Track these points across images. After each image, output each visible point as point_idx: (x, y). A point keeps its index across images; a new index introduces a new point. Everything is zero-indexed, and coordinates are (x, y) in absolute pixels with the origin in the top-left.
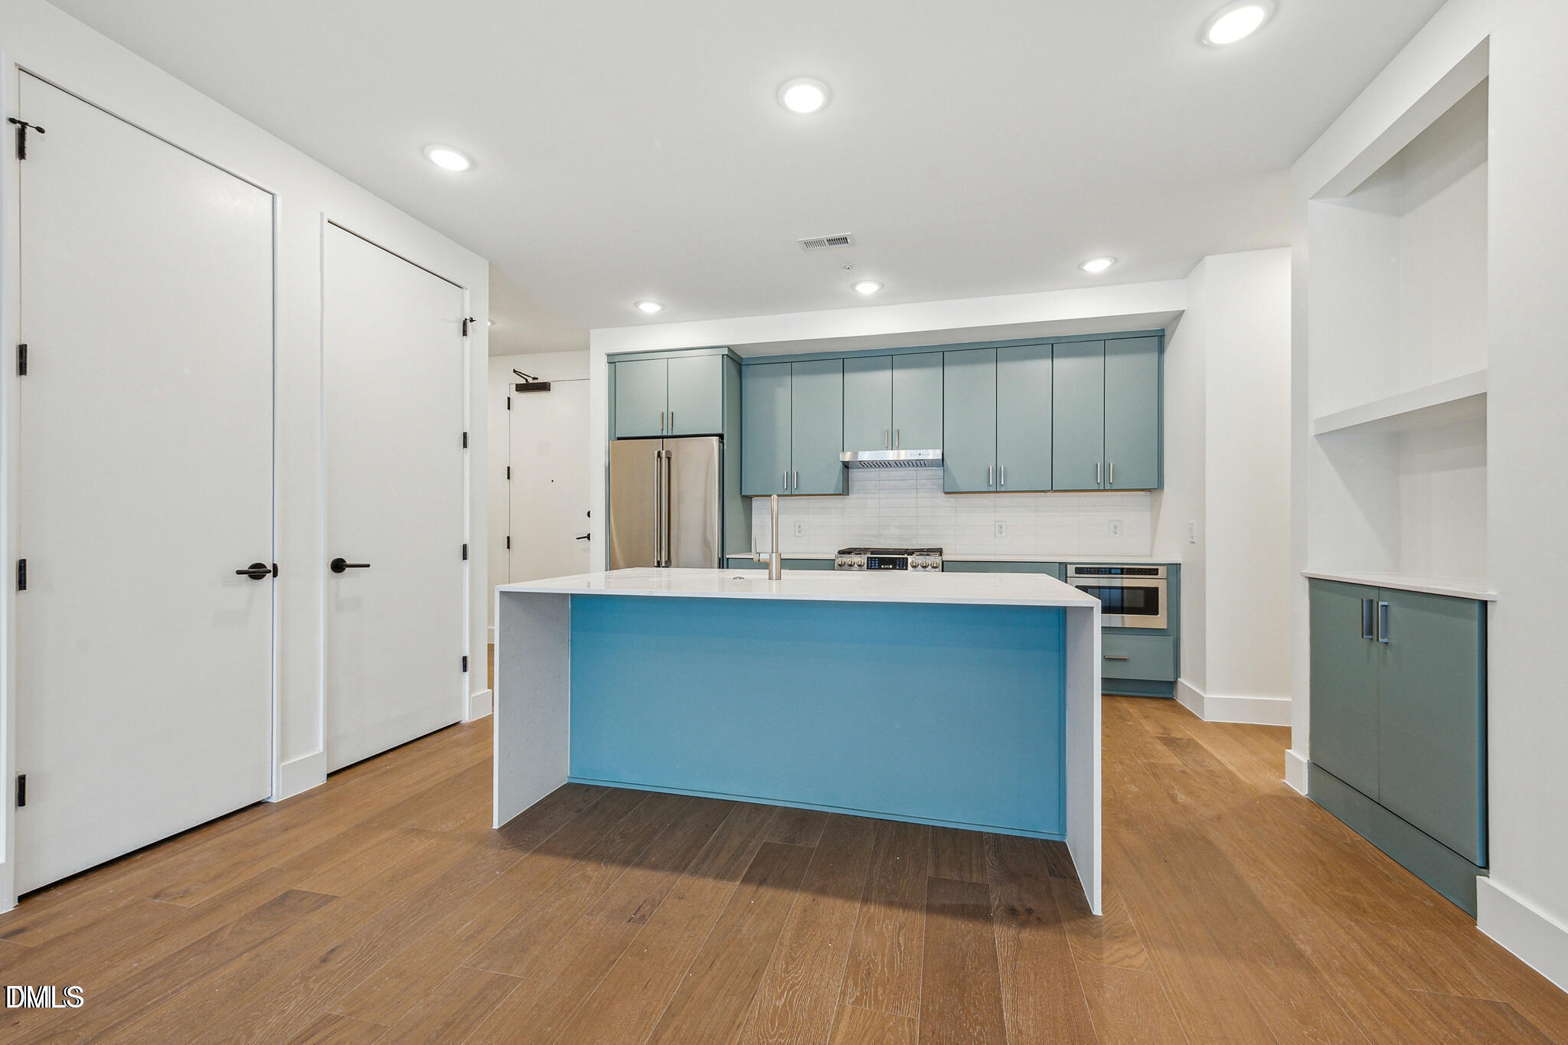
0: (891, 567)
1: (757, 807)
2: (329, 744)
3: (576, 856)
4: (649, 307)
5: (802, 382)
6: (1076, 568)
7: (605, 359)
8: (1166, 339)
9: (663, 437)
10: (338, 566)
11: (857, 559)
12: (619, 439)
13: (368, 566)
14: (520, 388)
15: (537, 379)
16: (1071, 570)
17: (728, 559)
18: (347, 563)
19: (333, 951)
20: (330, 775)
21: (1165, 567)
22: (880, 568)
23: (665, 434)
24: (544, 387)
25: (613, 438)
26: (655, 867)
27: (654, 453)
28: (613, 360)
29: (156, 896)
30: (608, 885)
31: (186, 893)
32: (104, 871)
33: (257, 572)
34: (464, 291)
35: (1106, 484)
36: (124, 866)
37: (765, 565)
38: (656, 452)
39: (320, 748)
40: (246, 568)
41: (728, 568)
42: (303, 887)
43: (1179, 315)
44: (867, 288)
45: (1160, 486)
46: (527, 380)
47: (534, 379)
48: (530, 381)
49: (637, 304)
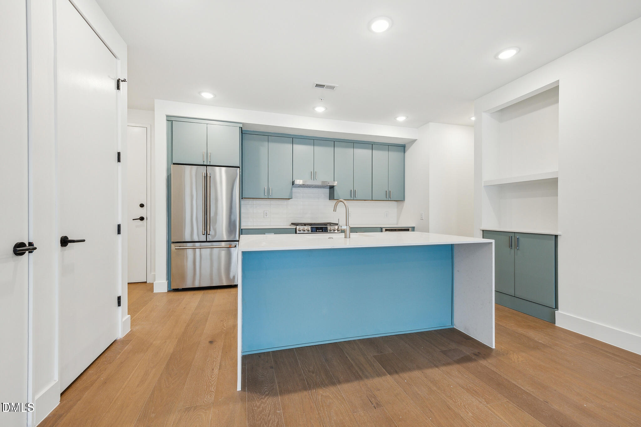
0: (321, 231)
4: (207, 95)
5: (273, 145)
6: (386, 229)
7: (165, 118)
8: (406, 148)
9: (207, 166)
10: (65, 242)
11: (306, 228)
12: (174, 164)
13: (84, 241)
16: (384, 230)
17: (242, 229)
18: (69, 239)
21: (411, 228)
22: (317, 231)
23: (205, 164)
25: (170, 162)
27: (201, 174)
28: (171, 120)
34: (118, 61)
35: (388, 197)
37: (343, 231)
38: (203, 173)
41: (242, 234)
43: (414, 141)
44: (320, 109)
45: (404, 200)
49: (200, 93)
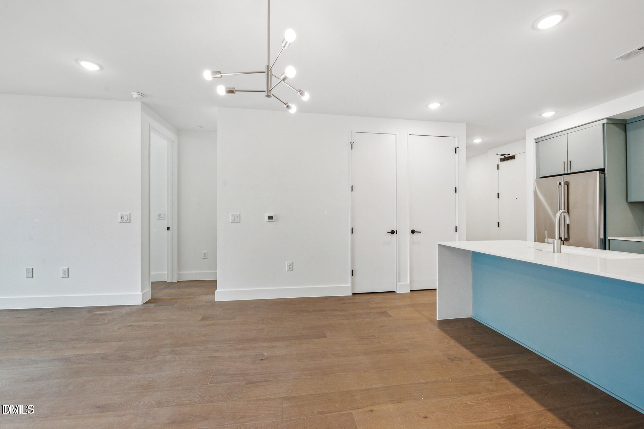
1: (541, 358)
2: (411, 282)
3: (451, 337)
7: (534, 141)
9: (563, 175)
10: (413, 232)
12: (542, 178)
13: (420, 232)
14: (502, 160)
15: (509, 155)
17: (609, 239)
18: (415, 231)
19: (384, 326)
20: (411, 291)
23: (566, 172)
24: (513, 157)
25: (538, 177)
26: (473, 352)
27: (557, 184)
28: (537, 141)
29: (368, 302)
30: (453, 348)
31: (372, 304)
32: (363, 294)
33: (393, 232)
34: (455, 138)
36: (367, 295)
38: (558, 183)
39: (408, 282)
40: (390, 231)
42: (389, 312)
46: (505, 156)
47: (508, 155)
48: (507, 156)
